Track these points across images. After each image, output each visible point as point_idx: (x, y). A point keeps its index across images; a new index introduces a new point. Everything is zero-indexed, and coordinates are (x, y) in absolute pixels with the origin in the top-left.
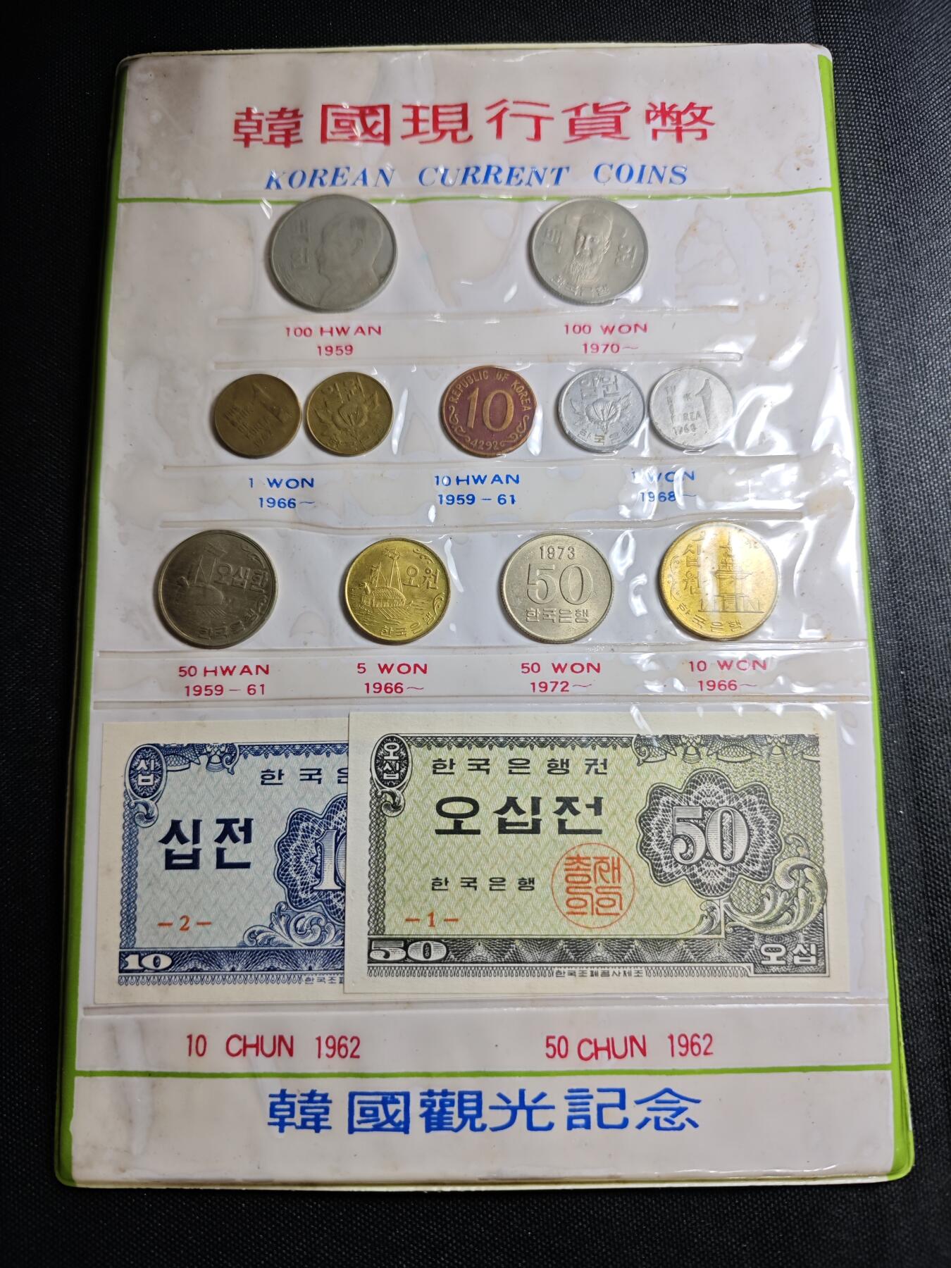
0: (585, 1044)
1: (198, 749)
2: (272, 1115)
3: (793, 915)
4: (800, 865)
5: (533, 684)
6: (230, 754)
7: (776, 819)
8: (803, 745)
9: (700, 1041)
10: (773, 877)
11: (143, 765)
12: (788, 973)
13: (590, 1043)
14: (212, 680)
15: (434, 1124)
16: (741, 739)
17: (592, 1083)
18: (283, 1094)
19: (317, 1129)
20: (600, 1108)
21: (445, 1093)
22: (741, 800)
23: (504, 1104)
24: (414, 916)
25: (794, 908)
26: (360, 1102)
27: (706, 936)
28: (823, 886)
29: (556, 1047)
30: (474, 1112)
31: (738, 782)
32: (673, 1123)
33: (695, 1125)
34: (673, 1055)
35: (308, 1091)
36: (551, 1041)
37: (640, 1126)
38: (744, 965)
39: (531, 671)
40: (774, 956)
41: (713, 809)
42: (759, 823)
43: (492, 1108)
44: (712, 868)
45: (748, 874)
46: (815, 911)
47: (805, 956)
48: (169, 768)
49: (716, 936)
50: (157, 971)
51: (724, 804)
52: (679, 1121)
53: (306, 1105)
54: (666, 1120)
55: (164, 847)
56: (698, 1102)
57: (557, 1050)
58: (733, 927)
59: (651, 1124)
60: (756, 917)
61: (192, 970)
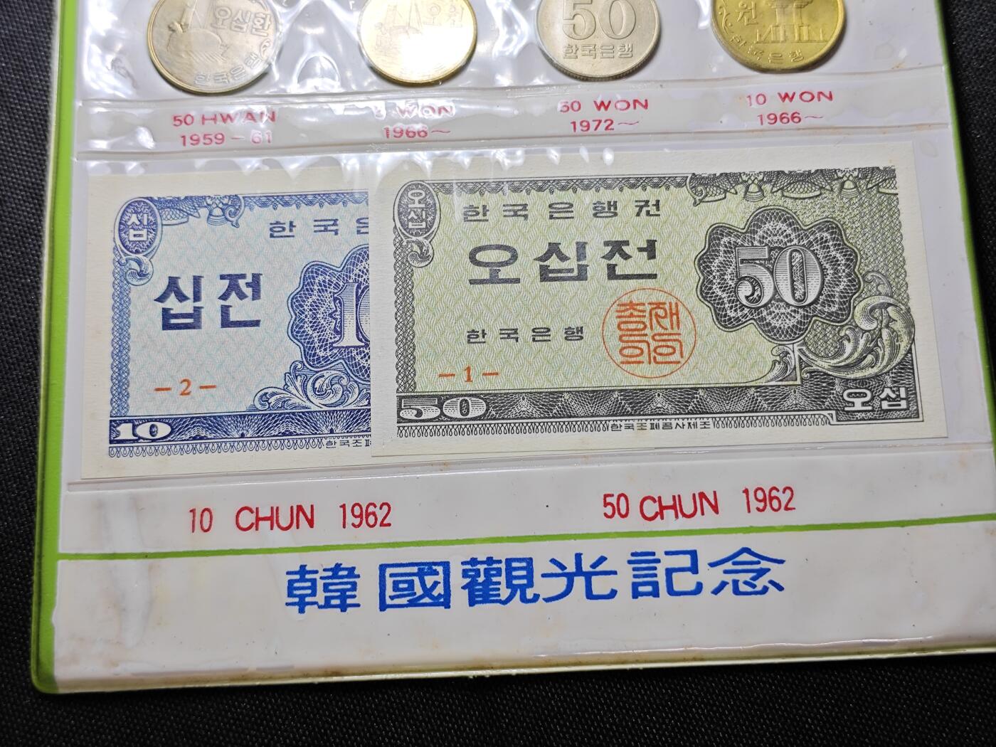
0: (648, 503)
1: (196, 202)
2: (290, 595)
3: (877, 357)
4: (883, 303)
5: (574, 123)
6: (233, 206)
7: (852, 257)
8: (877, 178)
9: (779, 495)
10: (853, 318)
11: (134, 219)
12: (875, 419)
13: (654, 500)
14: (210, 127)
15: (479, 596)
16: (810, 174)
17: (658, 546)
18: (303, 570)
19: (343, 607)
20: (669, 572)
21: (490, 561)
22: (812, 238)
23: (559, 571)
24: (448, 371)
25: (879, 350)
26: (392, 575)
27: (780, 383)
28: (910, 325)
29: (615, 506)
30: (524, 581)
31: (807, 219)
32: (754, 586)
33: (780, 588)
34: (749, 511)
35: (333, 566)
36: (609, 500)
37: (716, 591)
38: (825, 413)
39: (570, 110)
40: (858, 402)
41: (781, 249)
42: (834, 262)
43: (544, 576)
44: (783, 310)
45: (823, 316)
46: (902, 351)
47: (894, 400)
48: (164, 222)
49: (791, 383)
50: (153, 441)
51: (793, 243)
52: (760, 583)
53: (330, 581)
54: (746, 583)
55: (161, 305)
56: (781, 562)
57: (616, 509)
58: (810, 373)
59: (729, 588)
60: (835, 361)
61: (194, 438)
